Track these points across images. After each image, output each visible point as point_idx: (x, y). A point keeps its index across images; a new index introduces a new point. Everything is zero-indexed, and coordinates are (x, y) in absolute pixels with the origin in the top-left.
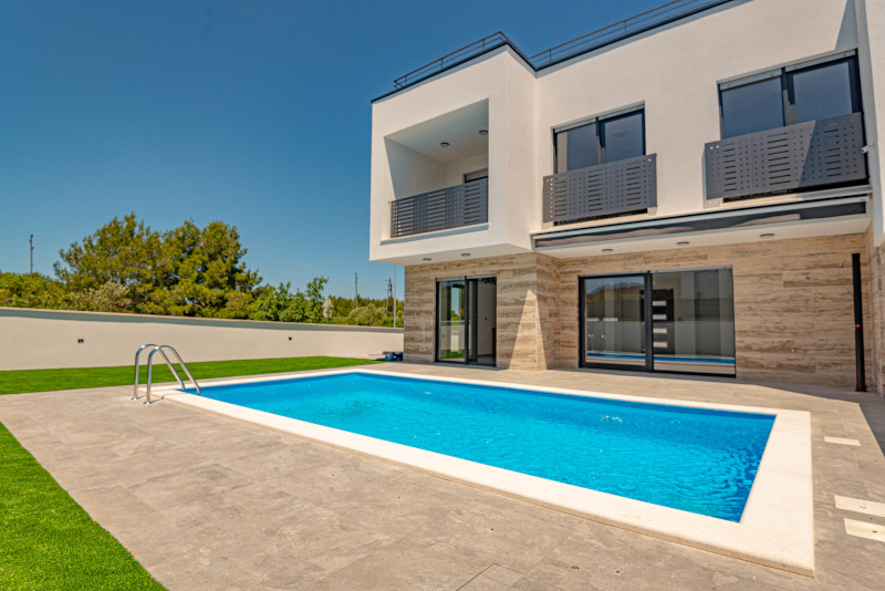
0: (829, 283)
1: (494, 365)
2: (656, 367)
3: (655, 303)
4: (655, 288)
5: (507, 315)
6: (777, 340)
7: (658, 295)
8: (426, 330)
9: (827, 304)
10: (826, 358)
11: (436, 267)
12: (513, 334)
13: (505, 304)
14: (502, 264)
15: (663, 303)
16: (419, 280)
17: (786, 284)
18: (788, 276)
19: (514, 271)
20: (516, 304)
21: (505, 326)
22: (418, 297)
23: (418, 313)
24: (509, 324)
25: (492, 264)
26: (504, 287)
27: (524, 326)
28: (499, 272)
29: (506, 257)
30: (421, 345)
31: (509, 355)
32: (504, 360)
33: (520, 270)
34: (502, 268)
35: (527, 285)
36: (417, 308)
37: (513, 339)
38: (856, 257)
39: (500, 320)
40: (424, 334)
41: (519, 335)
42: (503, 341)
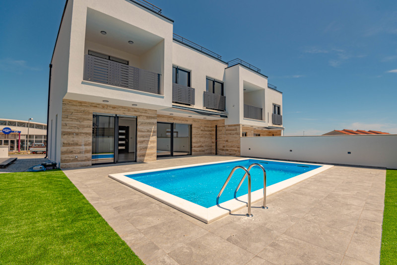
0: (207, 131)
1: (136, 161)
2: (174, 155)
3: (120, 131)
4: (119, 125)
5: (143, 137)
6: (199, 144)
7: (121, 128)
8: (85, 145)
9: (207, 136)
10: (206, 148)
11: (96, 106)
12: (146, 146)
13: (142, 132)
14: (141, 112)
15: (124, 131)
16: (78, 111)
17: (202, 130)
18: (202, 128)
19: (147, 117)
20: (147, 132)
21: (142, 142)
22: (78, 123)
23: (77, 134)
24: (144, 141)
25: (135, 111)
26: (142, 123)
27: (151, 142)
28: (140, 116)
29: (143, 109)
30: (79, 155)
31: (144, 156)
32: (142, 158)
33: (150, 117)
34: (141, 114)
35: (153, 124)
36: (77, 131)
37: (146, 148)
38: (216, 126)
39: (138, 139)
40: (83, 148)
41: (149, 146)
42: (141, 149)
